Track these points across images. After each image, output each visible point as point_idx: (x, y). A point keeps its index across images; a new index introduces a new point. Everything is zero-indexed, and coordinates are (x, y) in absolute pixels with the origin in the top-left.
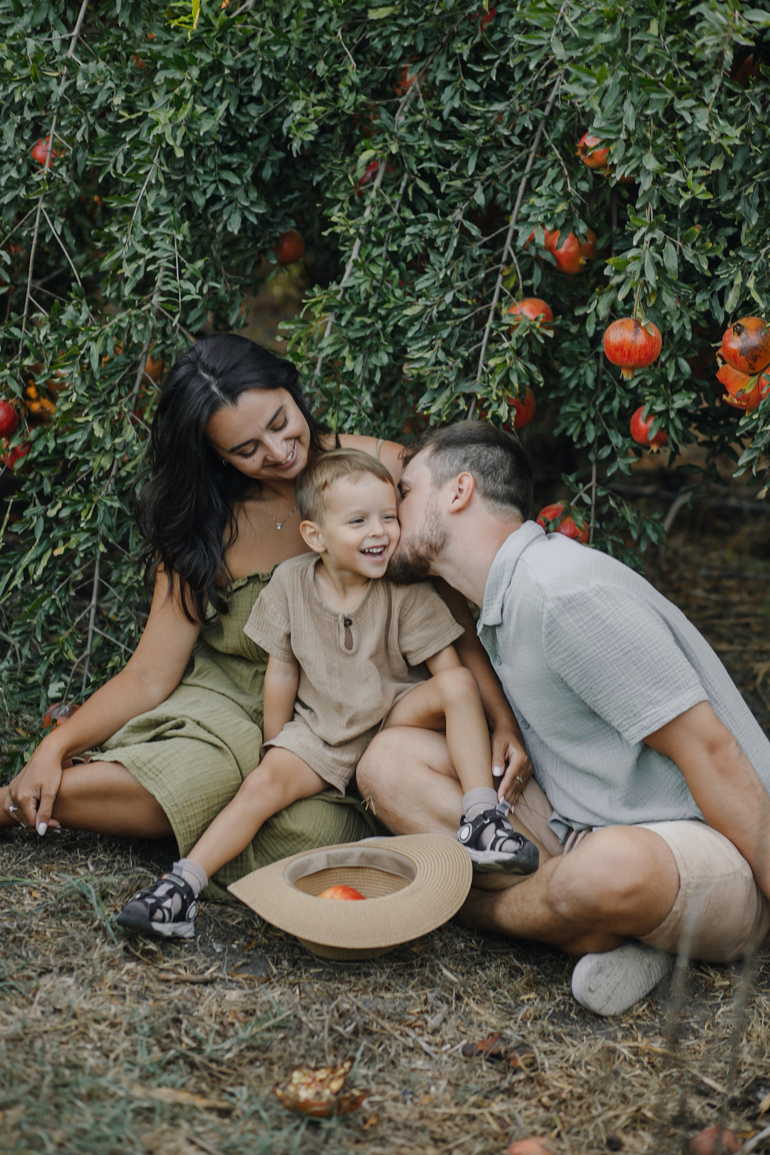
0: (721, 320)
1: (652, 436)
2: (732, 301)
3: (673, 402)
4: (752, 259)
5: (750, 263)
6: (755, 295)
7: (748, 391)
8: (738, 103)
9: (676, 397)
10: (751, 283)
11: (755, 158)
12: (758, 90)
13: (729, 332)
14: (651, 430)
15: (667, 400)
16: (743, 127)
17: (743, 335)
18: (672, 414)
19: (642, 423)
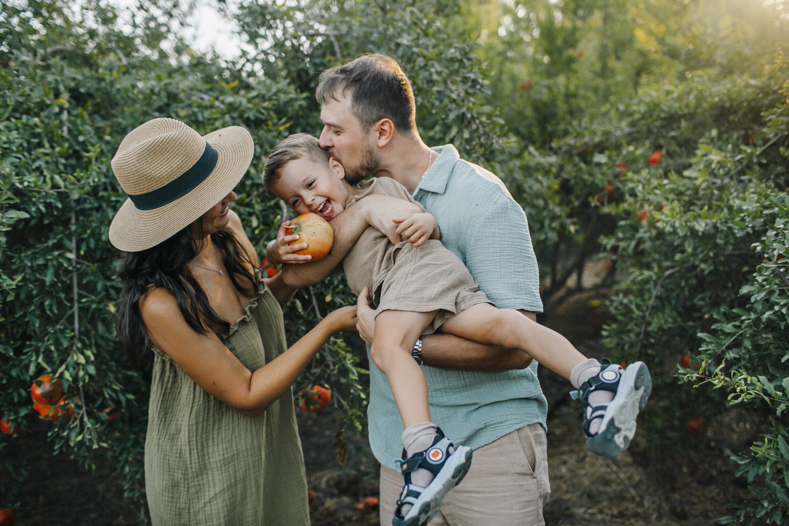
0: (28, 379)
1: (11, 431)
2: (32, 369)
3: (19, 413)
4: (40, 345)
5: (39, 347)
6: (44, 365)
7: (51, 414)
8: (18, 262)
9: (21, 410)
10: (40, 360)
11: (32, 290)
12: (29, 253)
13: (34, 385)
14: (10, 428)
15: (16, 413)
16: (23, 275)
17: (42, 386)
18: (19, 420)
19: (5, 425)
